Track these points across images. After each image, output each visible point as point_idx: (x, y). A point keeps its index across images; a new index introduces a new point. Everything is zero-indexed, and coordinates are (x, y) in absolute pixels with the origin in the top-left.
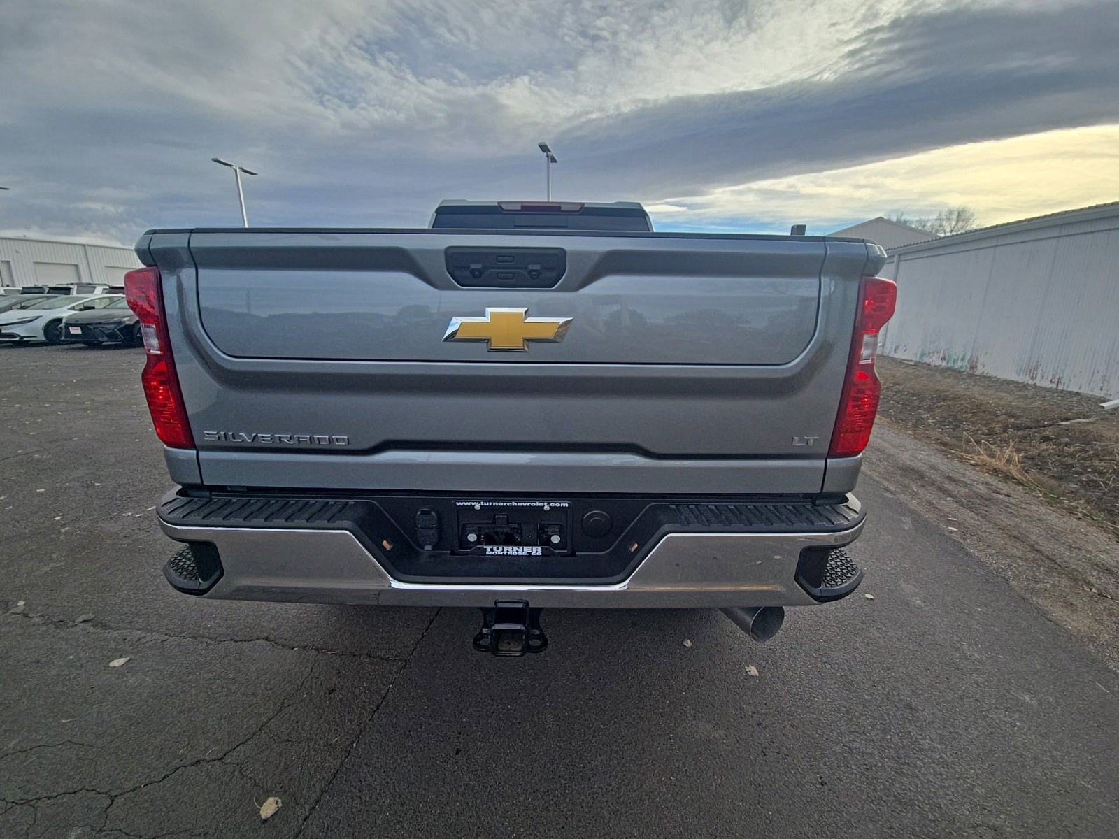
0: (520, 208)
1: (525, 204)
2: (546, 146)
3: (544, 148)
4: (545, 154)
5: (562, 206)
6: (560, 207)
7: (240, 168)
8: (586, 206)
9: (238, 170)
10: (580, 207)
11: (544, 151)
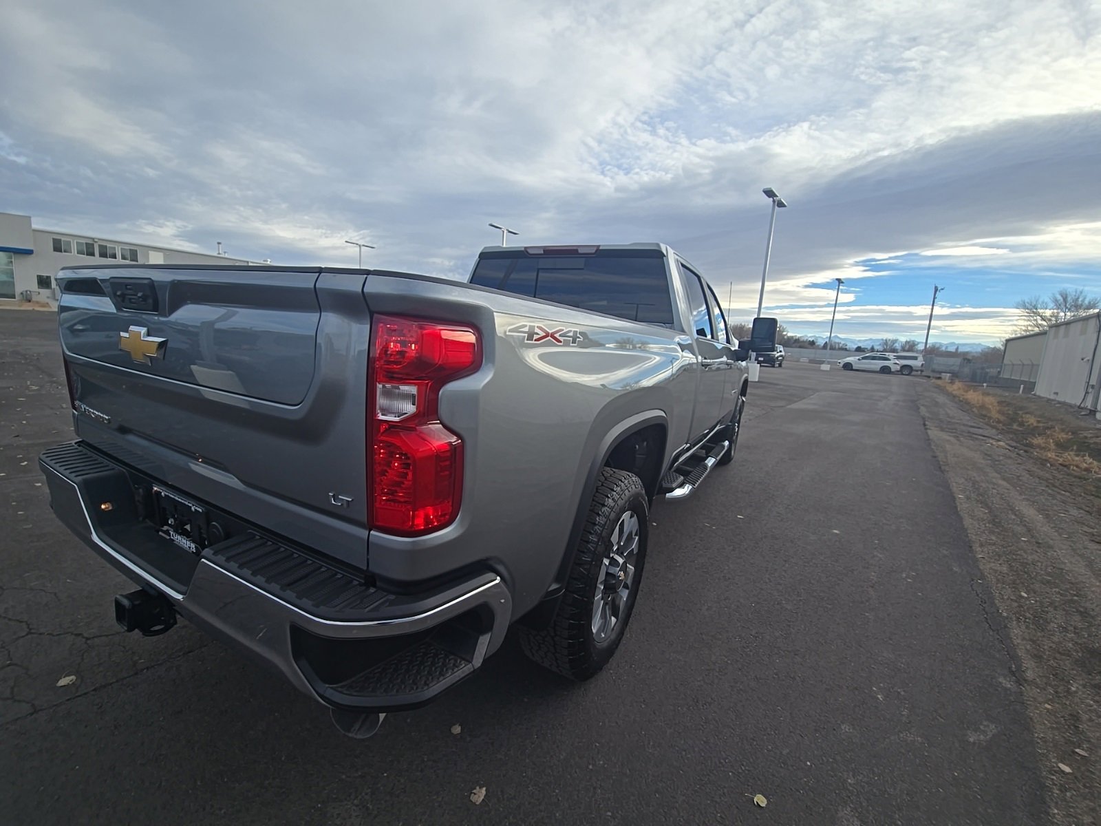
0: (542, 252)
1: (547, 248)
2: (772, 191)
3: (769, 193)
4: (771, 199)
5: (579, 249)
6: (577, 250)
7: (507, 230)
8: (601, 248)
9: (505, 232)
10: (595, 249)
11: (769, 197)
